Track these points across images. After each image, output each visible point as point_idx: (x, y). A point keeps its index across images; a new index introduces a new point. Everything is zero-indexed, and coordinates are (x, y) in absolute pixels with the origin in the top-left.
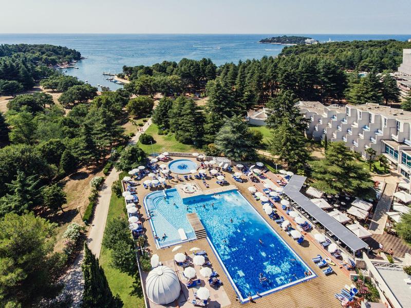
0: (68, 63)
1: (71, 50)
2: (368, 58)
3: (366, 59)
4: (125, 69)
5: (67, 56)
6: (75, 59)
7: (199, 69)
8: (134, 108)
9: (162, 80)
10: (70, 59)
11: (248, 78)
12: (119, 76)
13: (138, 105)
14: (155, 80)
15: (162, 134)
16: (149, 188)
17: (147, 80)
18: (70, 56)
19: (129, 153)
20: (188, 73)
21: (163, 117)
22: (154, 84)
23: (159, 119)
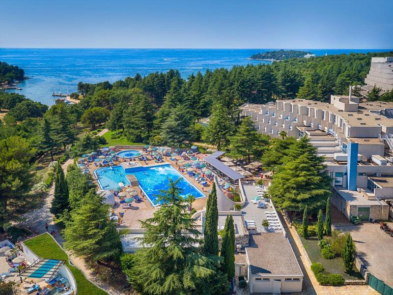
0: (9, 83)
1: (12, 66)
2: (346, 71)
3: (344, 72)
4: (81, 86)
5: (8, 74)
6: (17, 79)
7: (164, 82)
8: (89, 119)
9: (122, 93)
10: (12, 78)
11: (211, 86)
12: (72, 96)
13: (94, 115)
14: (114, 94)
15: (115, 138)
16: (99, 165)
17: (105, 94)
18: (11, 74)
19: (85, 141)
20: (151, 86)
21: (118, 122)
22: (113, 98)
23: (114, 124)
